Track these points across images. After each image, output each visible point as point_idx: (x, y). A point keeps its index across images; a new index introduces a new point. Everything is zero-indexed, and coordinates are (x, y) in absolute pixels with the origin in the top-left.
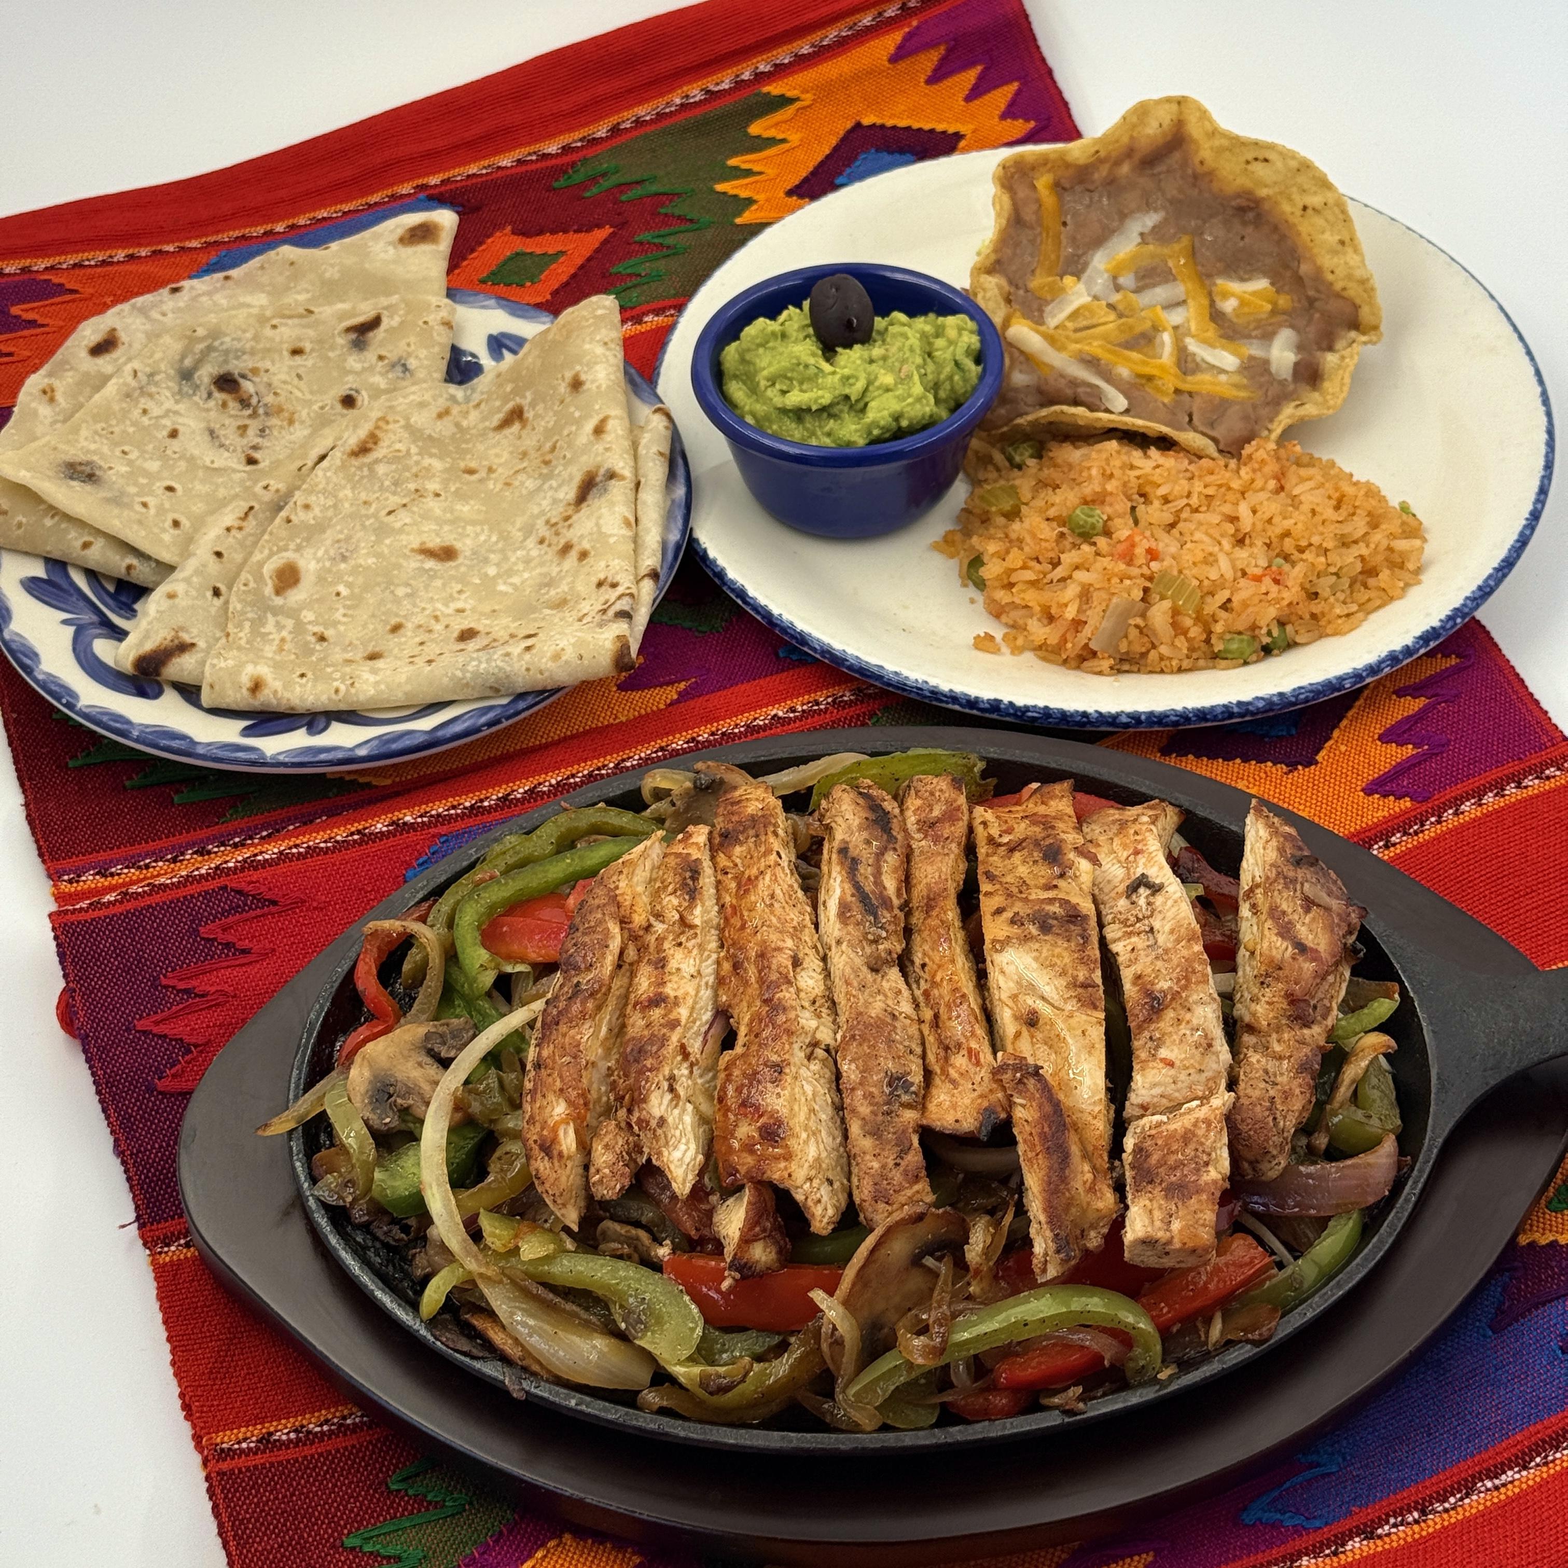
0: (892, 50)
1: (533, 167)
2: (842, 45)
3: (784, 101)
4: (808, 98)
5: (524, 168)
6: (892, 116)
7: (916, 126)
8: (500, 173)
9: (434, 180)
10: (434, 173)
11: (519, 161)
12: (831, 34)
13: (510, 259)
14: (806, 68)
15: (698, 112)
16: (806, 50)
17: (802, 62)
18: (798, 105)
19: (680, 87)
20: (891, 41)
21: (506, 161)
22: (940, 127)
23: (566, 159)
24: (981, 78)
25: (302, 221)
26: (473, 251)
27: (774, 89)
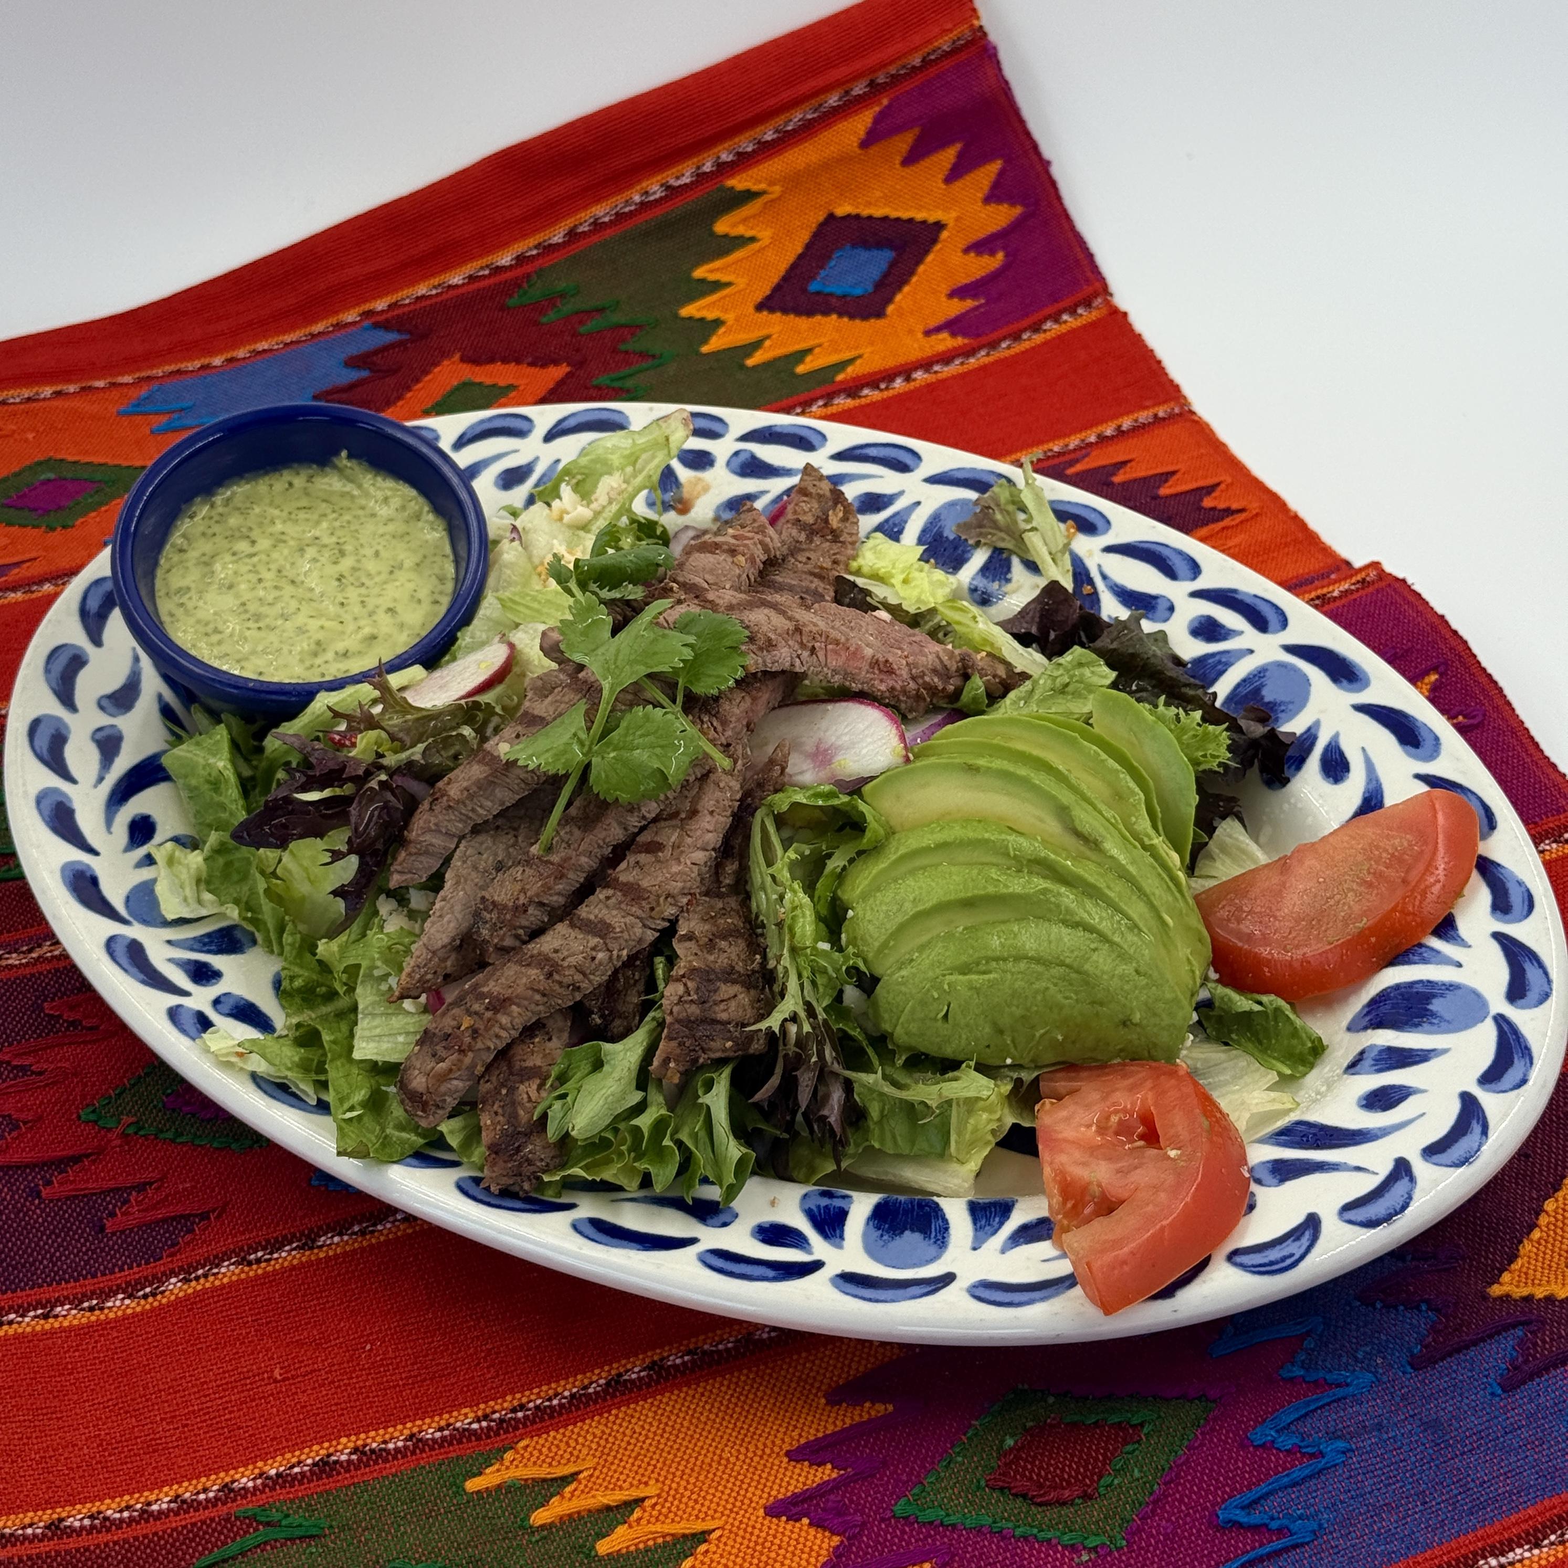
0: (862, 134)
1: (486, 283)
2: (807, 130)
3: (749, 196)
4: (777, 189)
5: (476, 286)
6: (869, 204)
7: (894, 214)
8: (452, 293)
9: (380, 305)
10: (380, 296)
11: (470, 277)
12: (797, 117)
13: (457, 389)
14: (770, 156)
15: (658, 212)
16: (769, 136)
17: (766, 150)
18: (765, 198)
19: (639, 181)
20: (862, 122)
21: (456, 278)
22: (919, 216)
23: (519, 272)
24: (960, 156)
25: (241, 353)
26: (418, 381)
27: (738, 183)
